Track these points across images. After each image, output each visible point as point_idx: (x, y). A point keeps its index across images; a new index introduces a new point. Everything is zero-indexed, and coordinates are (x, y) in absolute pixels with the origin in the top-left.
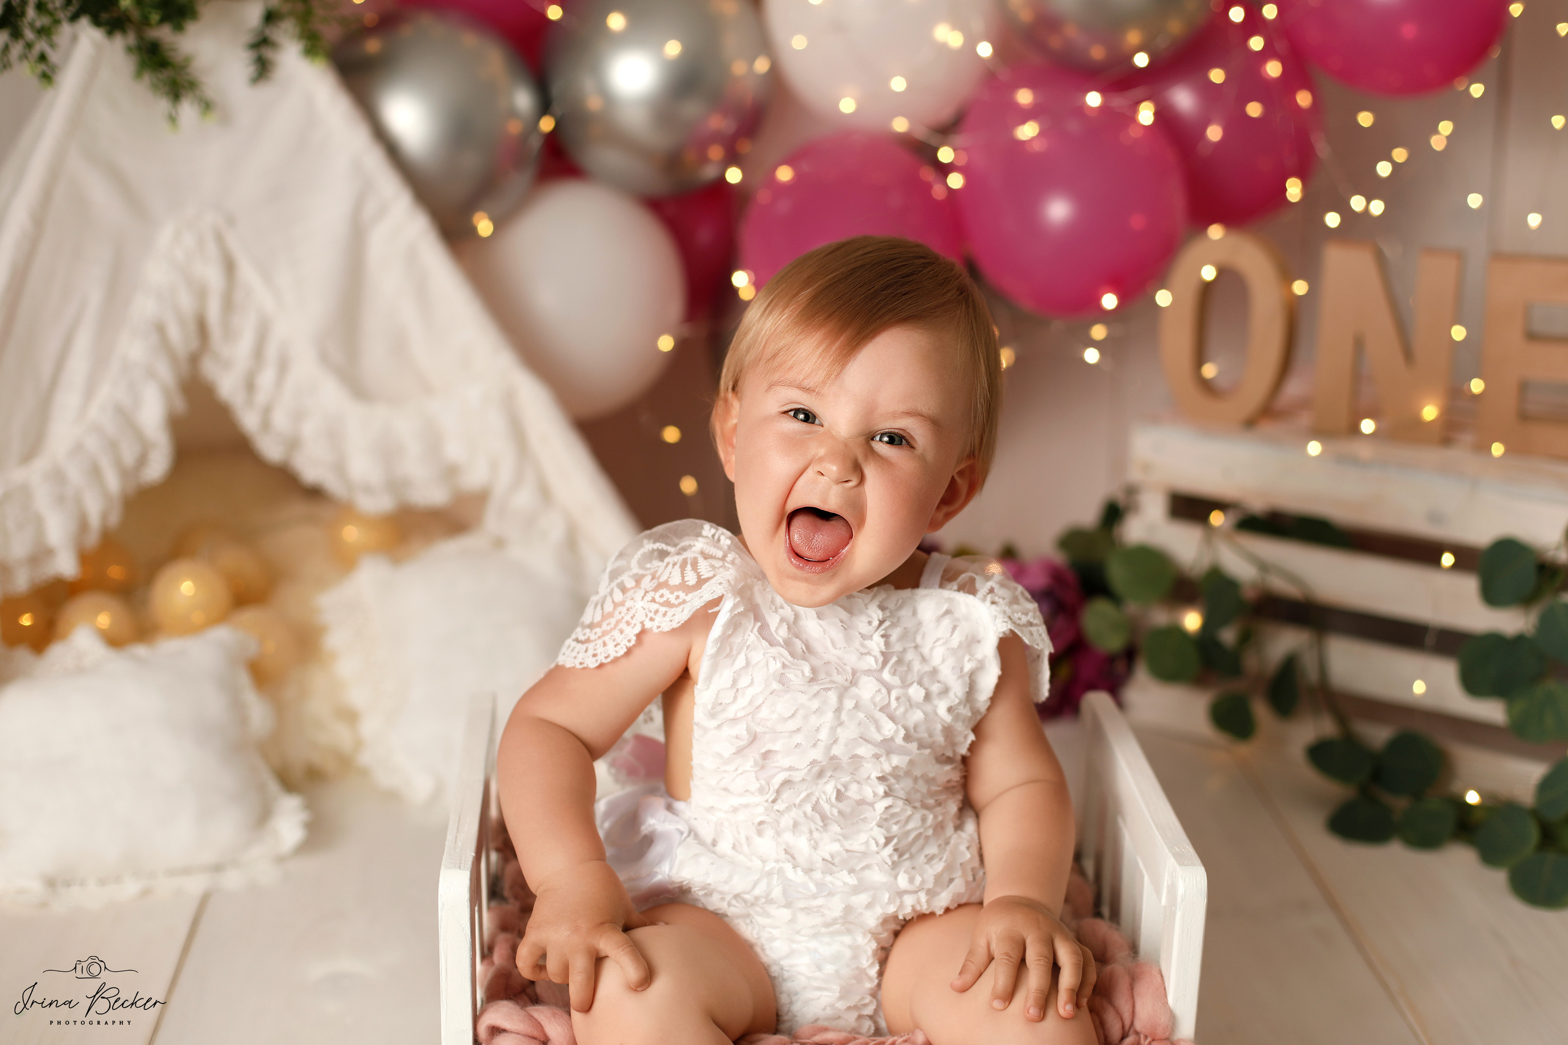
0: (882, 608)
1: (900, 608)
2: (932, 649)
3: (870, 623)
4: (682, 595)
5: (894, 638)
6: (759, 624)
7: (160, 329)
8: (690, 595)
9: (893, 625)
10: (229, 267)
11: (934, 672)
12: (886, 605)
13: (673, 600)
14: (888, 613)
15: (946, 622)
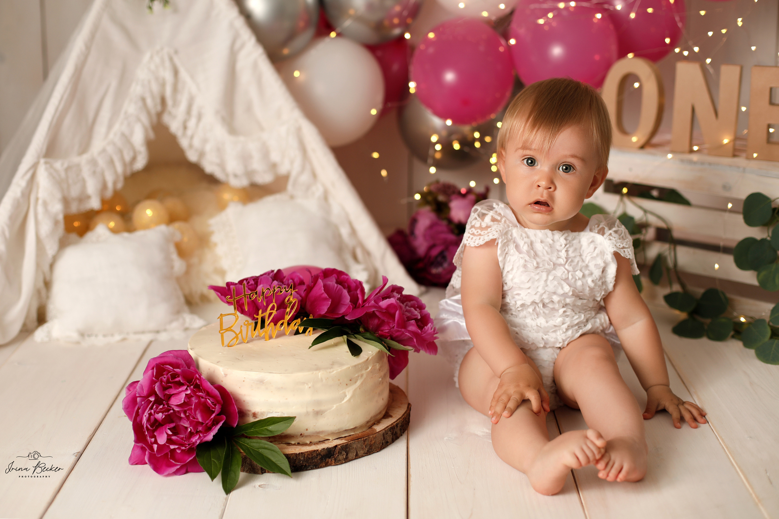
0: (566, 239)
1: (574, 239)
2: (586, 257)
3: (561, 246)
4: (479, 231)
5: (570, 252)
6: (515, 244)
7: (143, 100)
8: (483, 232)
9: (570, 247)
10: (176, 73)
11: (587, 266)
12: (568, 238)
13: (476, 233)
14: (568, 241)
15: (592, 246)
